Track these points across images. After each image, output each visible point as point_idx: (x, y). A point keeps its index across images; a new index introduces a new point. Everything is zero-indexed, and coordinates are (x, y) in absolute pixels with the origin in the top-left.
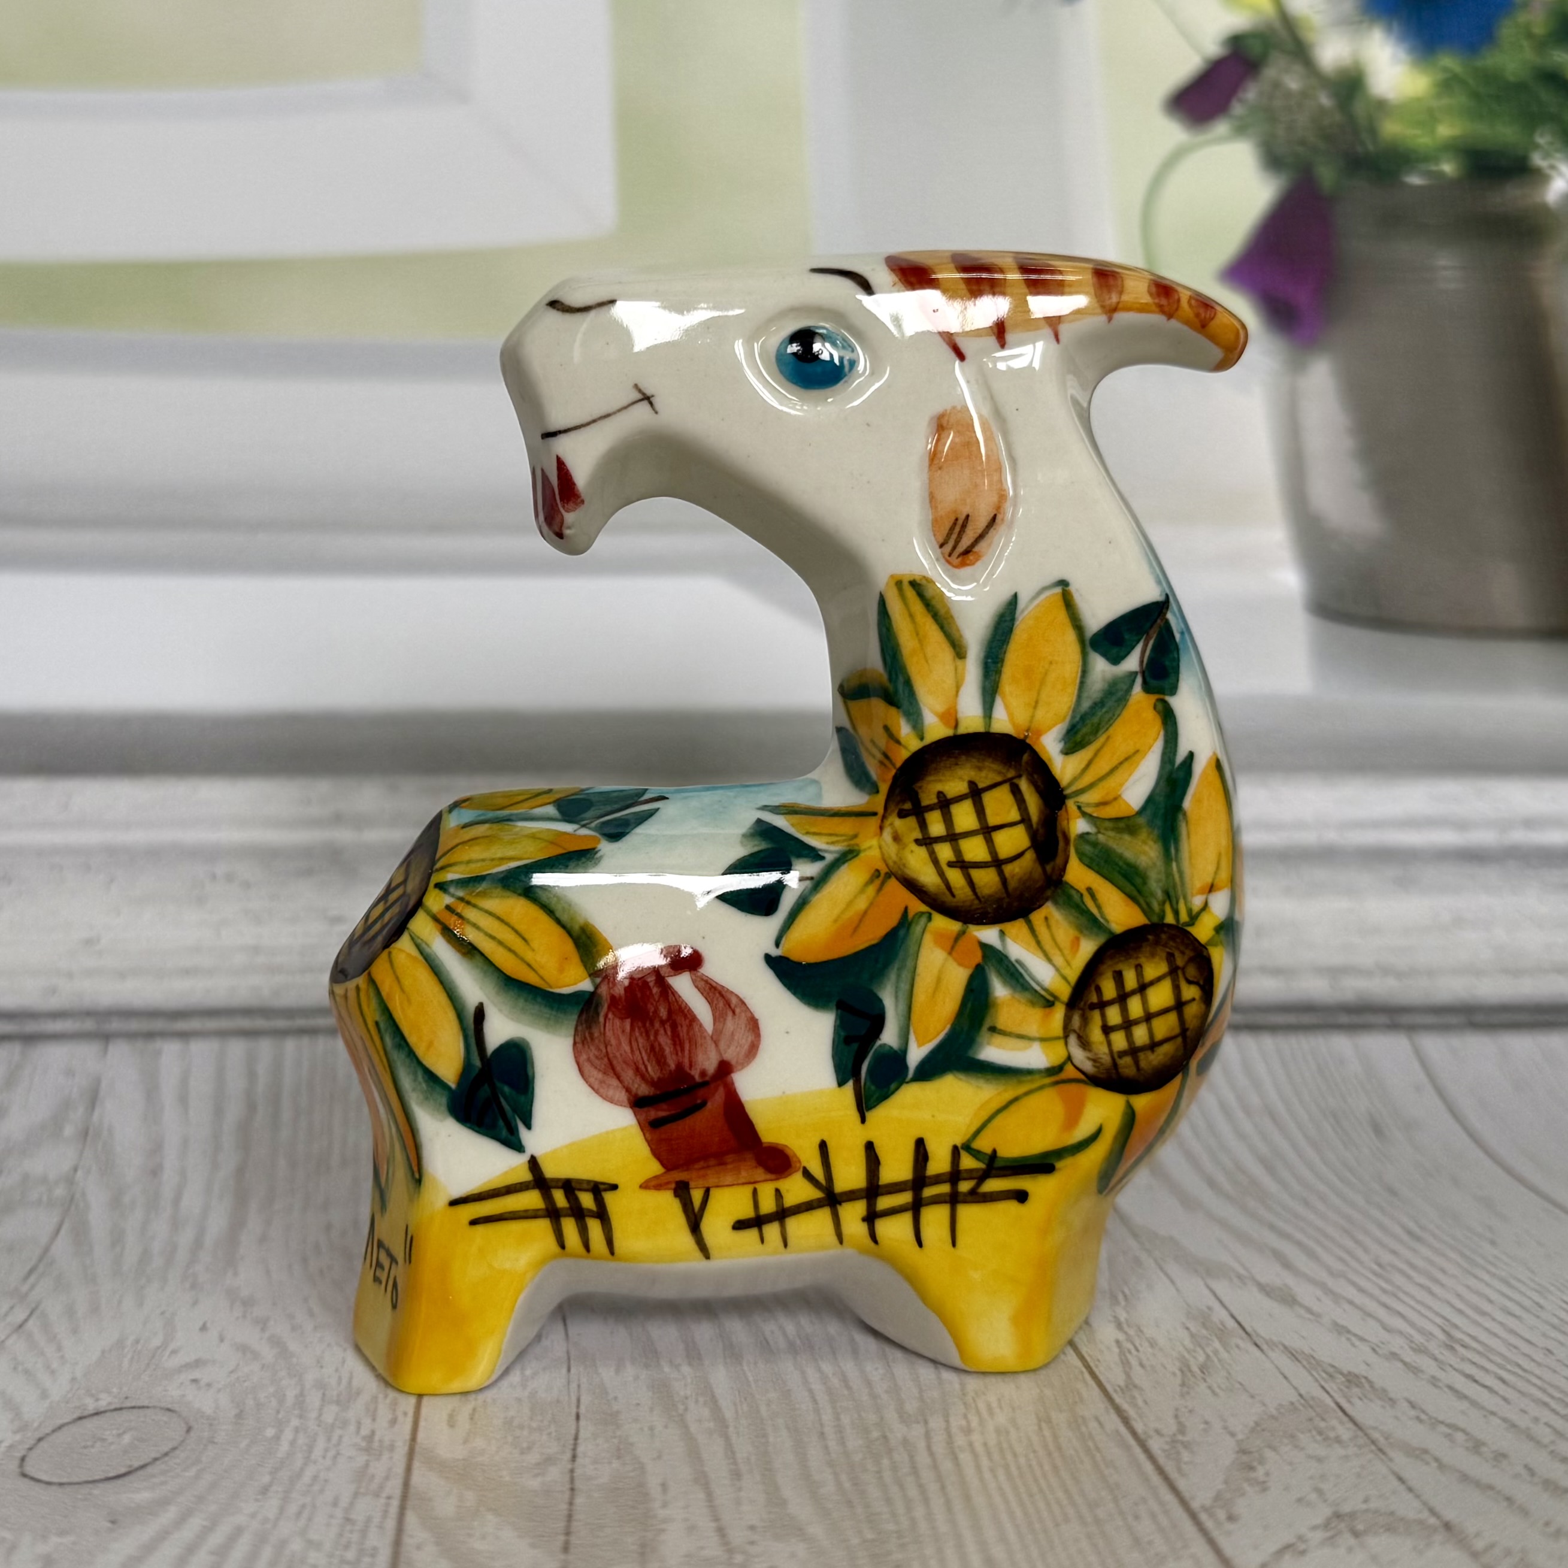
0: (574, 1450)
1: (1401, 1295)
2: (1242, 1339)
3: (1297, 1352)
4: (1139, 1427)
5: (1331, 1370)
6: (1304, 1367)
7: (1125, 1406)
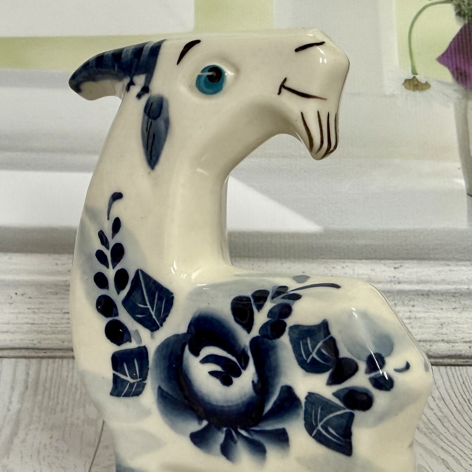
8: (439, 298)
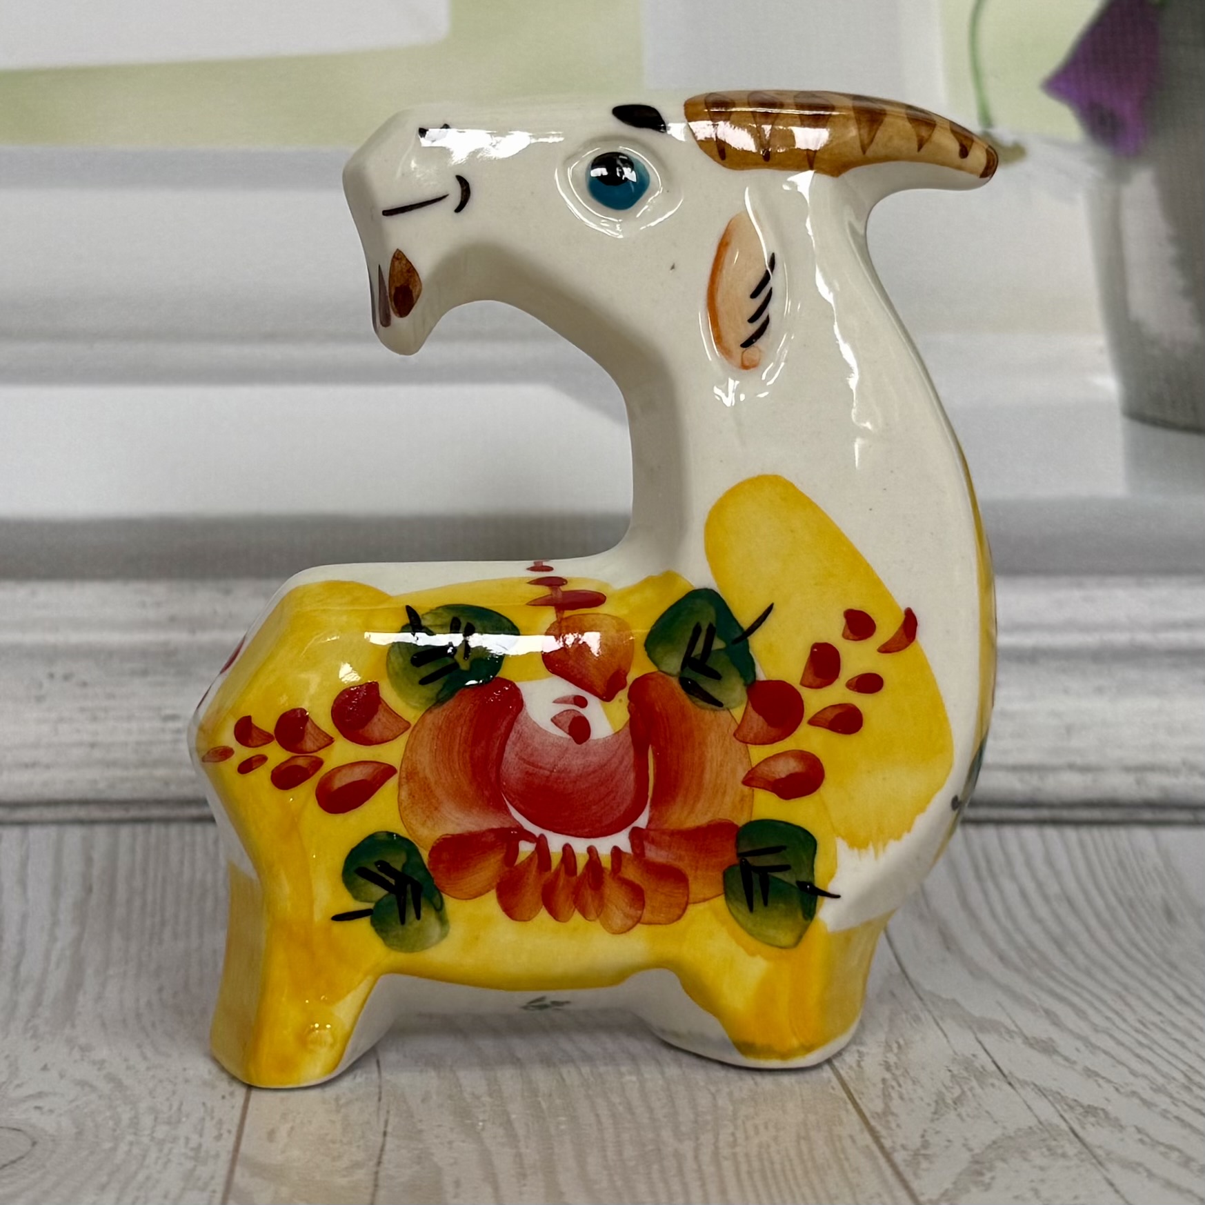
0: (380, 1157)
1: (1155, 1047)
2: (999, 1079)
3: (1045, 1089)
4: (887, 1143)
5: (1073, 1104)
6: (1050, 1101)
7: (879, 1128)
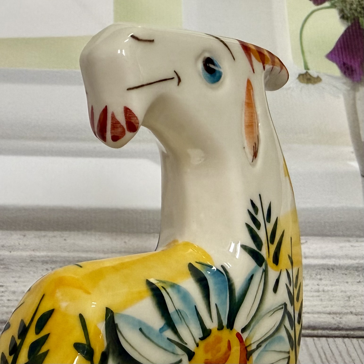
8: (343, 272)
